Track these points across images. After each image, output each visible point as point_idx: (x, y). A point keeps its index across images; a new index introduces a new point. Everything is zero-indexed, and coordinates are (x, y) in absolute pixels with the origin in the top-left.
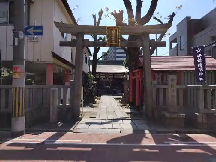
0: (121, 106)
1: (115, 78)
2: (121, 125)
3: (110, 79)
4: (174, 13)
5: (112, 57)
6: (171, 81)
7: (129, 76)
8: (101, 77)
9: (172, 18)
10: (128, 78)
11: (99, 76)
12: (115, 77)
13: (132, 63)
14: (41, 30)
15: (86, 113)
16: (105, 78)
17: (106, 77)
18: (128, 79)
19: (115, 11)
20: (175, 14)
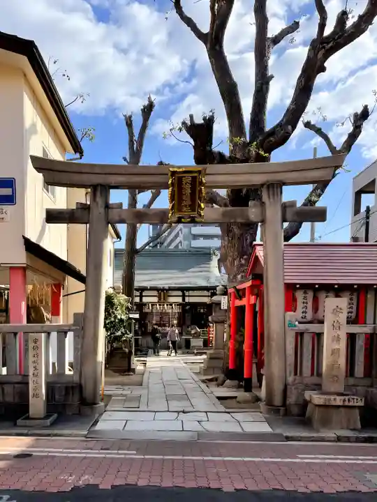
0: (203, 381)
1: (189, 304)
2: (203, 423)
3: (171, 305)
4: (366, 108)
5: (177, 236)
6: (333, 313)
7: (226, 297)
8: (145, 300)
9: (358, 123)
10: (224, 302)
11: (141, 297)
12: (187, 300)
13: (236, 263)
14: (11, 189)
15: (113, 398)
16: (158, 302)
17: (160, 299)
18: (224, 306)
19: (191, 117)
20: (370, 111)
